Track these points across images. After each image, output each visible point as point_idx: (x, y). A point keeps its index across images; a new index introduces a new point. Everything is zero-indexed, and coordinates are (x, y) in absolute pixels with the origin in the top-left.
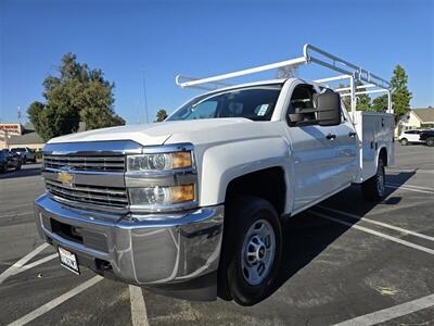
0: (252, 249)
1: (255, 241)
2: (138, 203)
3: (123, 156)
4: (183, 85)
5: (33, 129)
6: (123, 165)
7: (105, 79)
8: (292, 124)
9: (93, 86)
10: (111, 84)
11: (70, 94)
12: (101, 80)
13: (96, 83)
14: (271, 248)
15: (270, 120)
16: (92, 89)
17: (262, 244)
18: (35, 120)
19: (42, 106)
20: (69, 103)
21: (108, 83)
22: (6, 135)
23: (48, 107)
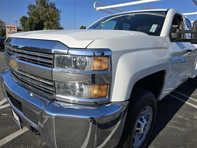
0: (139, 125)
1: (141, 120)
2: (62, 94)
3: (52, 54)
4: (98, 8)
5: (22, 29)
6: (52, 62)
7: (56, 8)
8: (172, 40)
9: (51, 10)
10: (59, 10)
11: (40, 14)
12: (55, 8)
13: (53, 9)
14: (149, 122)
15: (159, 35)
16: (50, 12)
17: (146, 122)
18: (23, 25)
19: (27, 18)
20: (39, 18)
21: (58, 10)
22: (11, 31)
23: (29, 19)
